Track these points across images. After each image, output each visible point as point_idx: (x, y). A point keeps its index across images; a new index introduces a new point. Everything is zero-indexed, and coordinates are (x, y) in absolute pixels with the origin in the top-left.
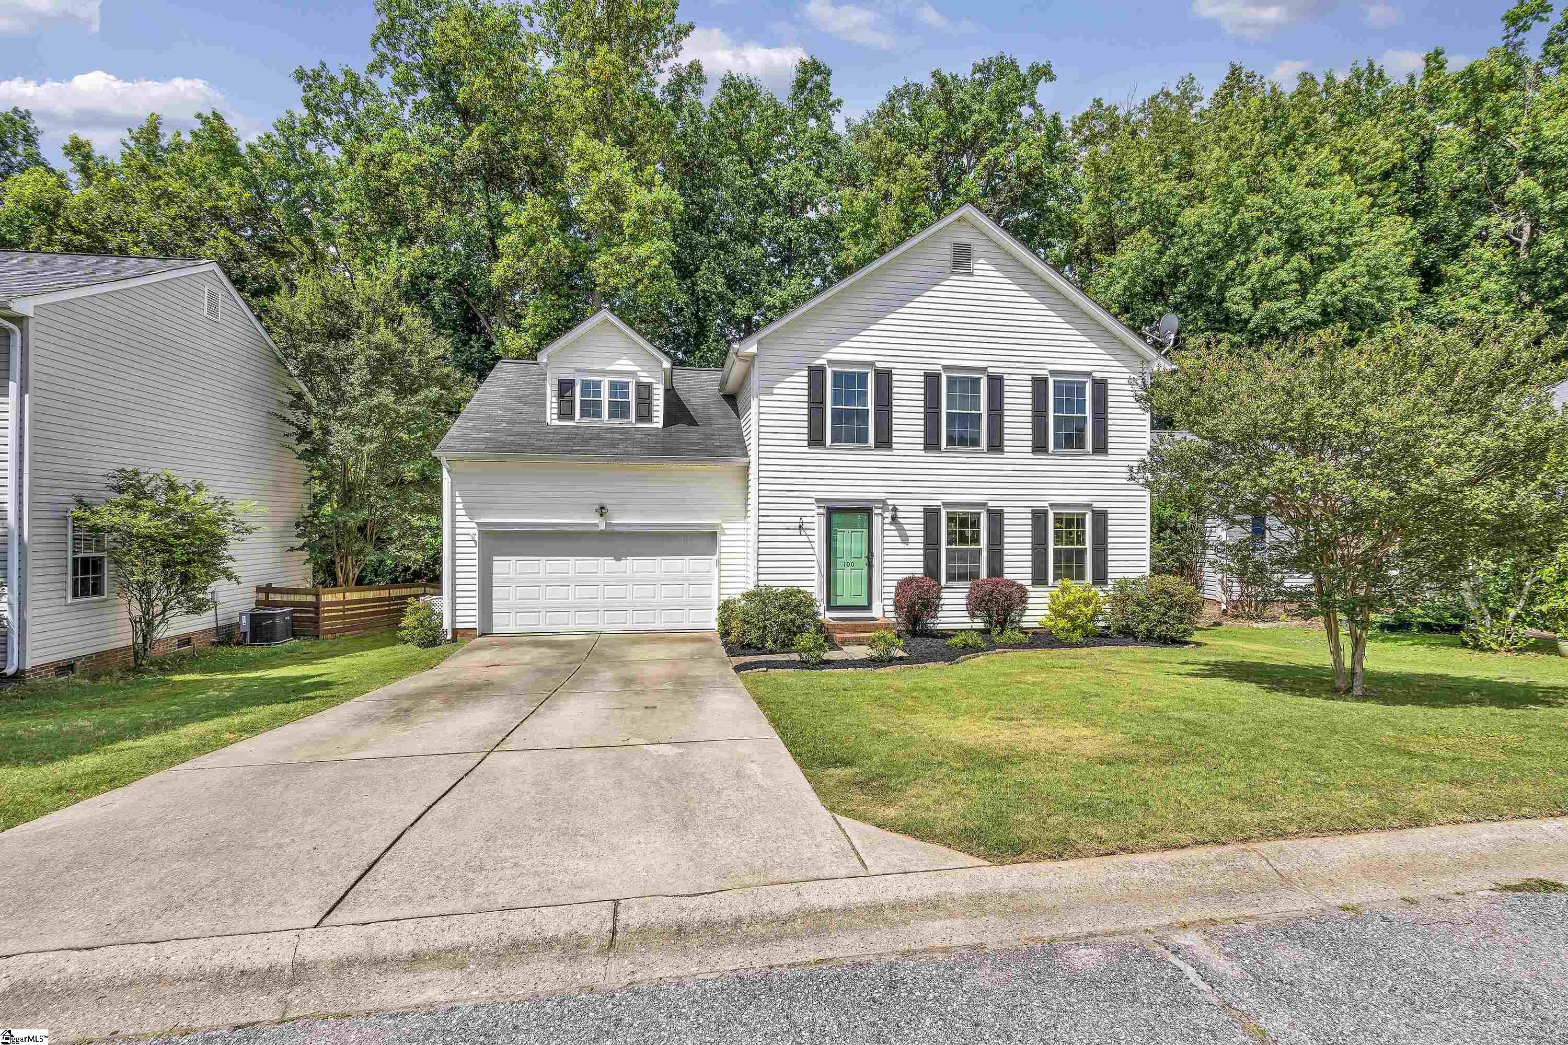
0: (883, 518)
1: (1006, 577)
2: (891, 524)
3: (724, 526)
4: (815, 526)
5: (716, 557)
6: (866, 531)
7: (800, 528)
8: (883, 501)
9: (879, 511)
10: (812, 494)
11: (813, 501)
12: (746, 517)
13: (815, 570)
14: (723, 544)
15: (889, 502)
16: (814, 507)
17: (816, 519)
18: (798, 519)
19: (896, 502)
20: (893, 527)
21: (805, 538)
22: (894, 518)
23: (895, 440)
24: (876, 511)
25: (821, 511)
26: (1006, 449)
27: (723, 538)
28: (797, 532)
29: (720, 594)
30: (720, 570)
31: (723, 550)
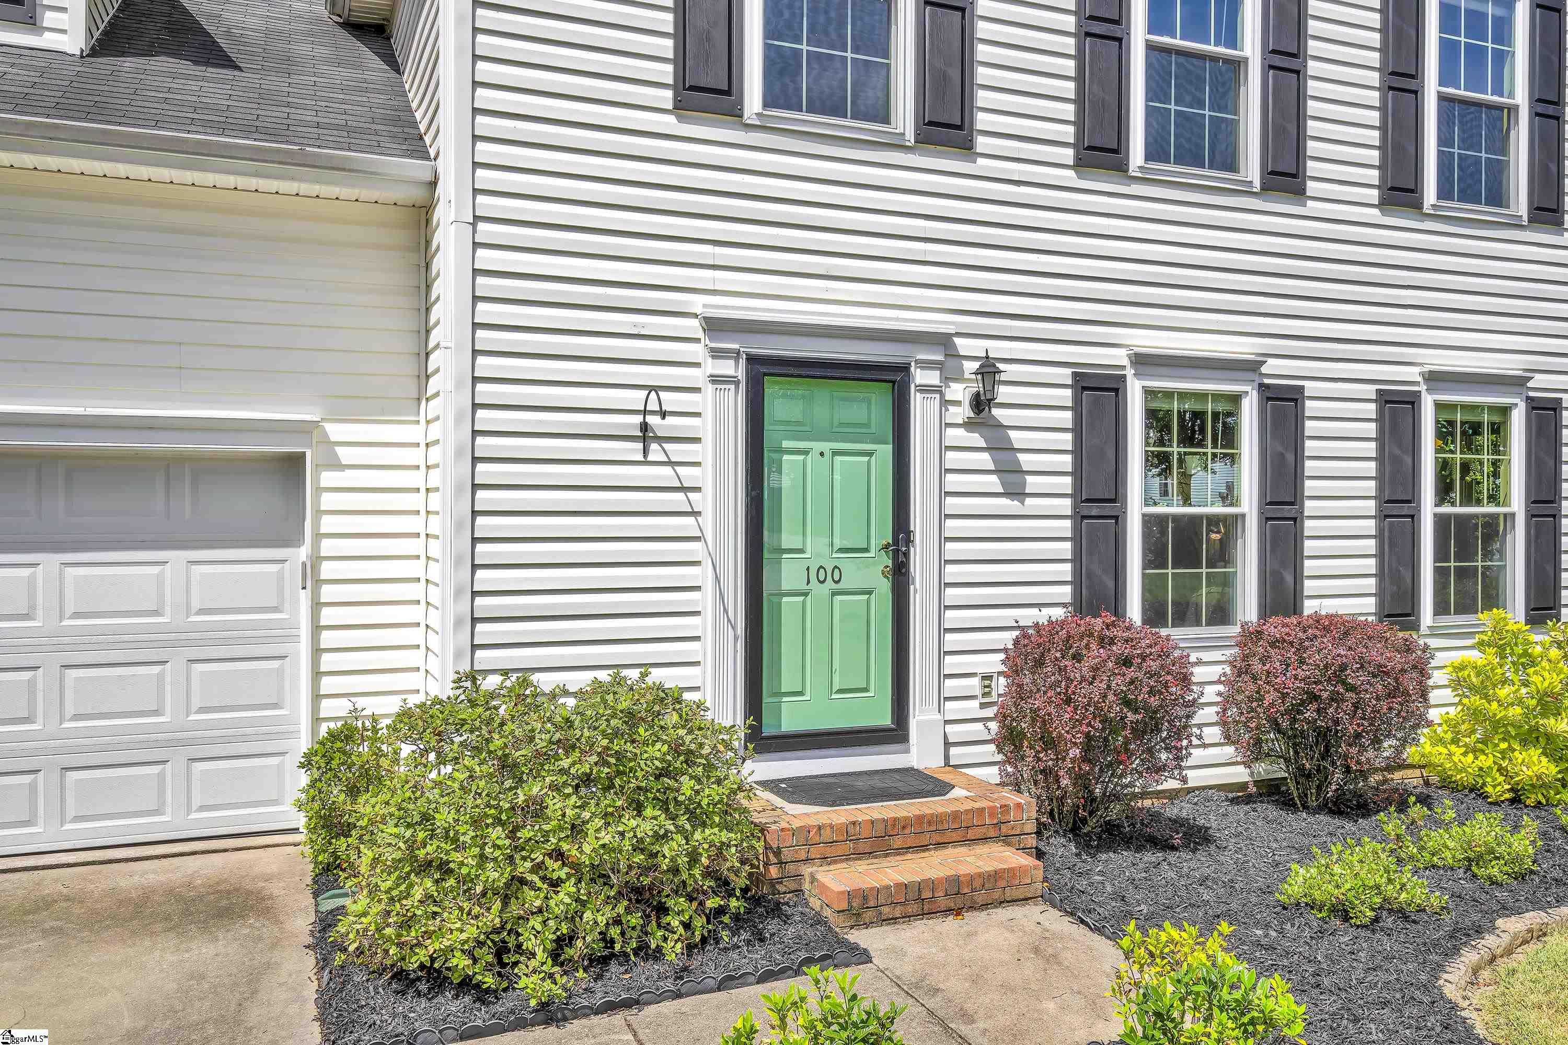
0: (945, 403)
1: (1310, 607)
2: (969, 425)
3: (335, 431)
4: (703, 427)
5: (303, 553)
6: (886, 451)
7: (645, 434)
8: (943, 341)
9: (932, 378)
10: (697, 303)
11: (693, 327)
12: (421, 397)
13: (705, 600)
14: (328, 501)
15: (963, 345)
16: (697, 351)
17: (705, 401)
18: (636, 398)
19: (998, 349)
20: (976, 439)
21: (664, 475)
22: (980, 404)
23: (983, 120)
24: (920, 377)
25: (727, 368)
26: (1312, 187)
27: (329, 478)
28: (633, 450)
29: (317, 698)
30: (317, 605)
31: (329, 524)
